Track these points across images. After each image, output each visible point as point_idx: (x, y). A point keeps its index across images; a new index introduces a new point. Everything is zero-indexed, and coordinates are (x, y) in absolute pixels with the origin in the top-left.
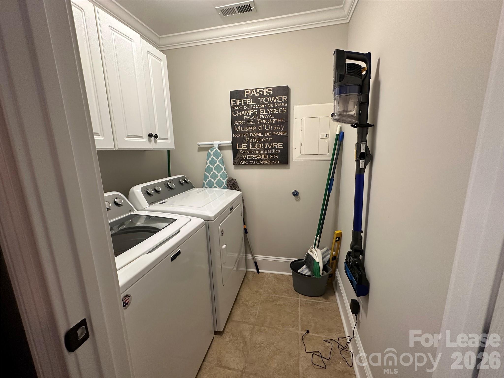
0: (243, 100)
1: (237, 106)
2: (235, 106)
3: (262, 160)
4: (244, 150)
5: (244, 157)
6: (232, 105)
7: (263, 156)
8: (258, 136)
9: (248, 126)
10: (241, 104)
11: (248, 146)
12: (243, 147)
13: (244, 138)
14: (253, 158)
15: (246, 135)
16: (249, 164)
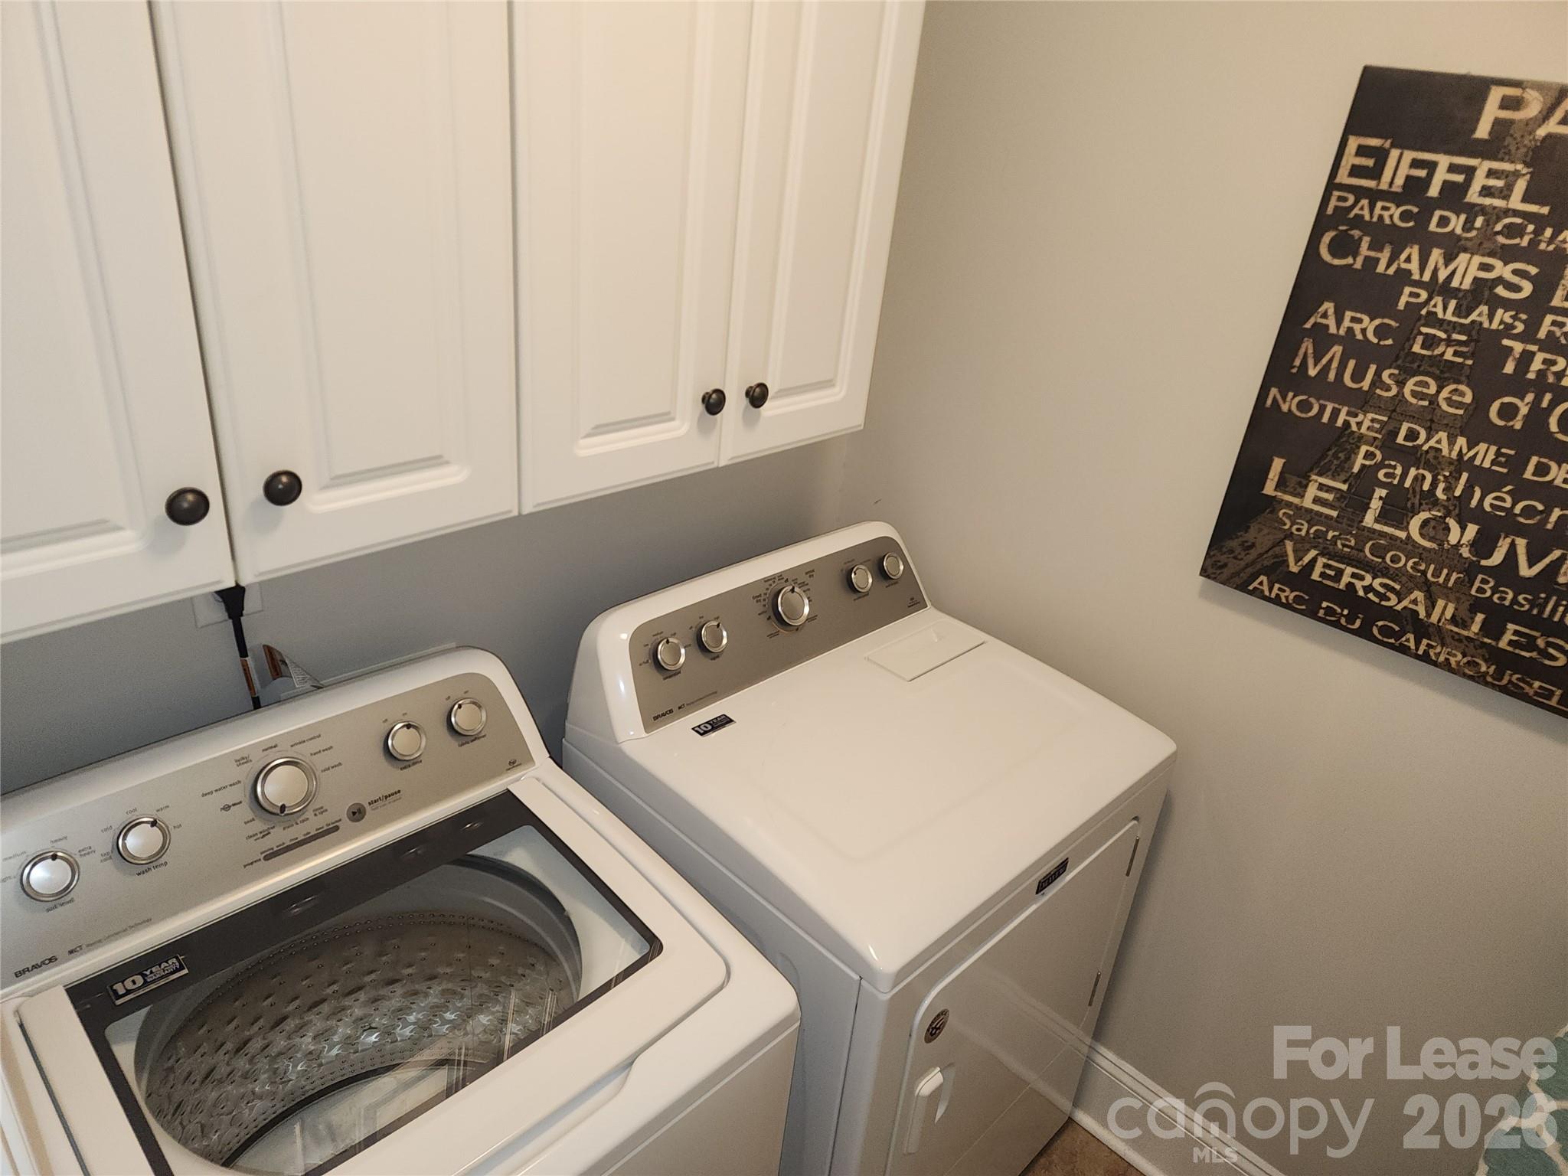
0: (1443, 161)
1: (1374, 196)
2: (1359, 192)
3: (1422, 630)
4: (1312, 517)
5: (1291, 559)
6: (1343, 177)
7: (1444, 610)
8: (1461, 464)
9: (1410, 366)
10: (1415, 188)
11: (1354, 502)
12: (1312, 491)
13: (1345, 440)
14: (1361, 593)
15: (1366, 423)
16: (1312, 614)
